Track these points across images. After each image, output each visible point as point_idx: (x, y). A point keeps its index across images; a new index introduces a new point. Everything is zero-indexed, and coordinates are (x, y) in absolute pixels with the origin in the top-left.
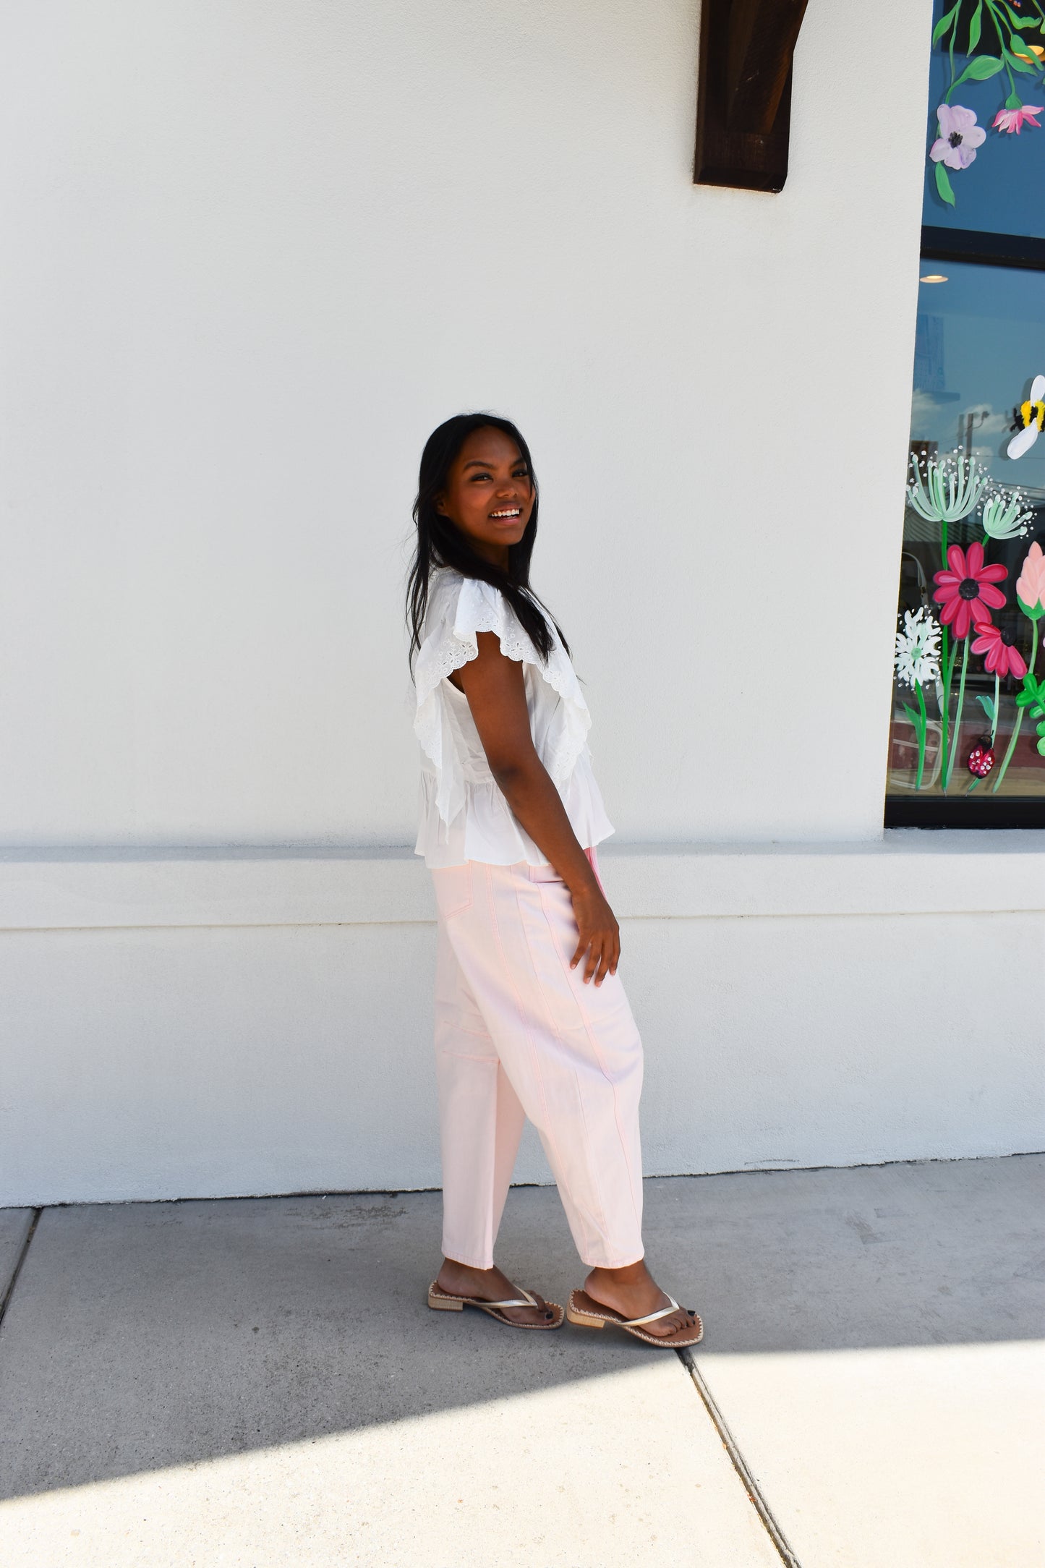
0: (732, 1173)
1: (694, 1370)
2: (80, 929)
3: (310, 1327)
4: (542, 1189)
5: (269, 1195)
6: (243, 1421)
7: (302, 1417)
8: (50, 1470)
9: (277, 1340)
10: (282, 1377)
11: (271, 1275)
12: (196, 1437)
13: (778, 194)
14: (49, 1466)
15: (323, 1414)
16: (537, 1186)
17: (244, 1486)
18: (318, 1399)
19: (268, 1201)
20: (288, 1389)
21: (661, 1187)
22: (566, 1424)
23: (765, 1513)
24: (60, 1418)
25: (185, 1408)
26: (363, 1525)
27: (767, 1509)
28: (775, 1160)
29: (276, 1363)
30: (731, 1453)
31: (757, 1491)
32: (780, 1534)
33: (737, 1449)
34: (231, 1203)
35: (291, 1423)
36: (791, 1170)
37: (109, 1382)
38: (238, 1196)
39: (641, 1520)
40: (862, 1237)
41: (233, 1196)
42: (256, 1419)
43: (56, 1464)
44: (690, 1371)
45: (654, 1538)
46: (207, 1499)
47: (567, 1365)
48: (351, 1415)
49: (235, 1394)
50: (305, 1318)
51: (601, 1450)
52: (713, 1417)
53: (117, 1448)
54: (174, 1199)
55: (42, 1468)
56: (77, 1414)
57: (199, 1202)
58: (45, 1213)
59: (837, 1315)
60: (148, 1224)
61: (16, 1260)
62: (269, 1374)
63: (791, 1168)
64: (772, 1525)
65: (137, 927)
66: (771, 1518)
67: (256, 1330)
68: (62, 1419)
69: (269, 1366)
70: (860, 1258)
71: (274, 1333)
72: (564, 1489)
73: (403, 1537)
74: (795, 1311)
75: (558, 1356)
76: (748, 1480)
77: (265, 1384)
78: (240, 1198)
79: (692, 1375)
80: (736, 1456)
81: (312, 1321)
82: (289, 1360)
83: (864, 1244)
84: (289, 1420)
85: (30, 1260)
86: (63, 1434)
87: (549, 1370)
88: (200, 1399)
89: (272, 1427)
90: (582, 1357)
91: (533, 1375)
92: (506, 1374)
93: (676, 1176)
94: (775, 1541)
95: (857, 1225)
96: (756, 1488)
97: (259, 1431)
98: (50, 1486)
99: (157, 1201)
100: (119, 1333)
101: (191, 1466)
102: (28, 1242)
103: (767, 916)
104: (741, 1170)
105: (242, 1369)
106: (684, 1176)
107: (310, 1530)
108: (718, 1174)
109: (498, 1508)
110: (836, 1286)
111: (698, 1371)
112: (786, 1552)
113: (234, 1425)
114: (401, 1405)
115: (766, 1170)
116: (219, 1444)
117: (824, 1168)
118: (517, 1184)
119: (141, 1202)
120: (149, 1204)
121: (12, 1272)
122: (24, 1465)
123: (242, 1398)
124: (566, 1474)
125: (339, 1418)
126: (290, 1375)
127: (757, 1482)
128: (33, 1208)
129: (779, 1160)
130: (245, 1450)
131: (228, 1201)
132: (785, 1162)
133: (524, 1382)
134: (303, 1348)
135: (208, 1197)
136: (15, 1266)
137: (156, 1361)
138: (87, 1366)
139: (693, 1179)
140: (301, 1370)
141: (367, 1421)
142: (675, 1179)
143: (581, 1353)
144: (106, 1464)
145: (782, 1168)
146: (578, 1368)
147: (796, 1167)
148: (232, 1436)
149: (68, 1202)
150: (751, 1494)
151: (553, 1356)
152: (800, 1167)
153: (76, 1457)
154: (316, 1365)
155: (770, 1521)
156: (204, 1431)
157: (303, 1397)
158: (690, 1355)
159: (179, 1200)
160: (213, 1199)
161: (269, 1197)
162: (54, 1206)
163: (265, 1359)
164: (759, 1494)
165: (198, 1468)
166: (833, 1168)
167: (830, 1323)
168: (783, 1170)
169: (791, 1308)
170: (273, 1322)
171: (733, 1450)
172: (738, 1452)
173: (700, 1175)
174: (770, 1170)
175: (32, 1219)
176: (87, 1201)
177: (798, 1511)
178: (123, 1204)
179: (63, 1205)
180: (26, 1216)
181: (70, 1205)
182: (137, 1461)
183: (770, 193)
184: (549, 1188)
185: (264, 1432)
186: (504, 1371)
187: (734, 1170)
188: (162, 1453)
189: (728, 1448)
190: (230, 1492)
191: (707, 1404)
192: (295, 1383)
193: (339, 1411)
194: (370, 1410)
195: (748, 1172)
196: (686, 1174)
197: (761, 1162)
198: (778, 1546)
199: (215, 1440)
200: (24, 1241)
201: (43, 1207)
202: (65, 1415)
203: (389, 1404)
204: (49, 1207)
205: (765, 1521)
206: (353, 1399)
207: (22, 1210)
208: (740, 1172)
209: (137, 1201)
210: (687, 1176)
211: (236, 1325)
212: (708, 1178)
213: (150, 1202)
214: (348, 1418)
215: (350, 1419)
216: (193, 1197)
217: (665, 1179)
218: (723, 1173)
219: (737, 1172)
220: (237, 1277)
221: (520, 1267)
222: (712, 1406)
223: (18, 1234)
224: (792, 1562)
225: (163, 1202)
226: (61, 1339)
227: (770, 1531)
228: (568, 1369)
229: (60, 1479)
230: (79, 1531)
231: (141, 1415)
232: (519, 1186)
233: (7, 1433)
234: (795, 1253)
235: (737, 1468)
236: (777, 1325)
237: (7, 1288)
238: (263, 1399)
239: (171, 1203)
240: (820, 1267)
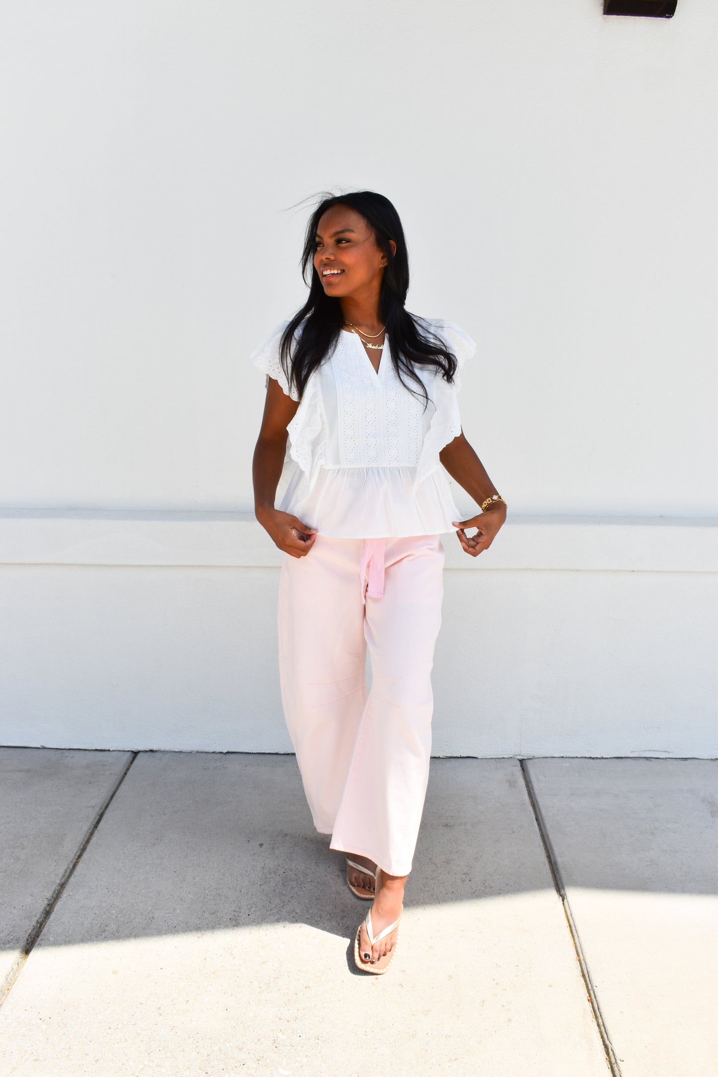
0: (622, 758)
1: (565, 901)
2: (161, 566)
3: (298, 846)
4: (479, 760)
5: (288, 752)
6: (240, 907)
7: (280, 908)
8: (107, 929)
9: (274, 854)
10: (272, 879)
11: (280, 808)
12: (206, 915)
13: (671, 19)
14: (107, 926)
15: (294, 907)
16: (477, 758)
17: (231, 952)
18: (293, 896)
19: (288, 756)
20: (275, 888)
21: (567, 765)
22: (463, 931)
23: (597, 1011)
24: (120, 895)
25: (203, 895)
26: (306, 988)
27: (599, 1009)
28: (654, 751)
29: (270, 869)
30: (581, 964)
31: (594, 994)
32: (605, 1028)
33: (585, 962)
34: (262, 757)
35: (272, 912)
36: (666, 758)
37: (157, 873)
38: (267, 752)
39: (503, 1006)
40: (711, 812)
41: (264, 752)
42: (249, 907)
43: (112, 925)
44: (563, 901)
45: (510, 1020)
46: (205, 959)
47: (472, 889)
48: (314, 911)
49: (238, 888)
50: (296, 840)
51: (484, 952)
52: (573, 936)
53: (153, 918)
54: (225, 751)
55: (102, 926)
56: (132, 892)
57: (241, 755)
58: (139, 756)
59: (681, 869)
60: (205, 767)
61: (115, 786)
62: (264, 877)
63: (667, 757)
64: (600, 1021)
65: (199, 566)
66: (601, 1016)
67: (261, 845)
68: (122, 895)
69: (265, 871)
70: (707, 828)
71: (273, 848)
72: (451, 978)
73: (331, 1000)
74: (649, 863)
75: (467, 881)
76: (590, 985)
77: (259, 883)
78: (269, 754)
79: (563, 904)
80: (584, 967)
81: (300, 843)
82: (279, 868)
83: (712, 817)
84: (271, 910)
85: (123, 786)
86: (121, 905)
87: (459, 891)
88: (214, 890)
89: (258, 913)
90: (484, 884)
91: (446, 894)
92: (427, 891)
93: (579, 758)
94: (601, 1032)
95: (710, 803)
96: (594, 992)
97: (249, 915)
98: (106, 939)
99: (213, 752)
100: (171, 839)
101: (199, 934)
102: (126, 774)
103: (652, 571)
104: (628, 756)
105: (246, 871)
106: (585, 758)
107: (269, 987)
108: (611, 758)
109: (402, 986)
110: (685, 847)
111: (567, 901)
112: (607, 1042)
113: (233, 909)
114: (349, 906)
115: (647, 758)
116: (221, 922)
117: (692, 758)
118: (462, 756)
119: (203, 752)
120: (207, 754)
121: (111, 794)
122: (91, 924)
123: (243, 891)
124: (455, 967)
125: (305, 912)
126: (278, 879)
127: (595, 988)
128: (133, 752)
129: (658, 751)
130: (237, 927)
131: (261, 755)
132: (662, 753)
133: (439, 898)
134: (291, 860)
135: (247, 751)
136: (113, 789)
137: (191, 861)
138: (145, 861)
139: (591, 760)
140: (286, 875)
141: (323, 916)
142: (579, 760)
143: (484, 880)
144: (144, 928)
145: (660, 757)
146: (480, 891)
147: (670, 757)
148: (230, 917)
149: (155, 749)
150: (590, 996)
151: (464, 881)
152: (674, 757)
153: (126, 921)
154: (297, 873)
155: (600, 1018)
156: (212, 912)
157: (284, 895)
158: (564, 889)
159: (228, 753)
160: (250, 753)
161: (288, 754)
162: (146, 751)
163: (263, 865)
164: (595, 997)
165: (203, 936)
166: (699, 759)
167: (674, 875)
168: (660, 758)
169: (647, 861)
170: (274, 841)
171: (583, 962)
172: (586, 964)
173: (597, 758)
174: (650, 758)
175: (131, 759)
176: (167, 749)
177: (622, 1012)
178: (191, 752)
179: (152, 751)
180: (128, 756)
181: (156, 751)
182: (164, 928)
183: (664, 19)
184: (485, 760)
185: (252, 916)
186: (427, 889)
187: (623, 756)
188: (182, 924)
189: (579, 960)
190: (221, 956)
191: (570, 926)
192: (280, 884)
193: (306, 906)
194: (327, 908)
195: (634, 758)
196: (586, 756)
197: (644, 751)
198: (602, 1037)
199: (218, 919)
200: (123, 773)
201: (139, 752)
202: (125, 892)
203: (341, 905)
204: (143, 751)
205: (596, 1017)
206: (317, 899)
207: (125, 753)
208: (627, 758)
209: (200, 751)
210: (588, 758)
211: (249, 841)
212: (604, 760)
213: (208, 753)
214: (311, 912)
215: (313, 913)
216: (237, 751)
217: (571, 759)
218: (614, 758)
219: (625, 758)
220: (256, 808)
221: (453, 815)
222: (573, 928)
223: (119, 769)
224: (610, 1051)
225: (217, 753)
226: (133, 841)
227: (598, 1025)
228: (472, 891)
229: (112, 935)
230: (118, 971)
231: (174, 896)
232: (463, 757)
233: (85, 901)
234: (658, 821)
235: (584, 976)
236: (634, 872)
237: (105, 804)
238: (257, 893)
239: (222, 754)
240: (675, 832)
